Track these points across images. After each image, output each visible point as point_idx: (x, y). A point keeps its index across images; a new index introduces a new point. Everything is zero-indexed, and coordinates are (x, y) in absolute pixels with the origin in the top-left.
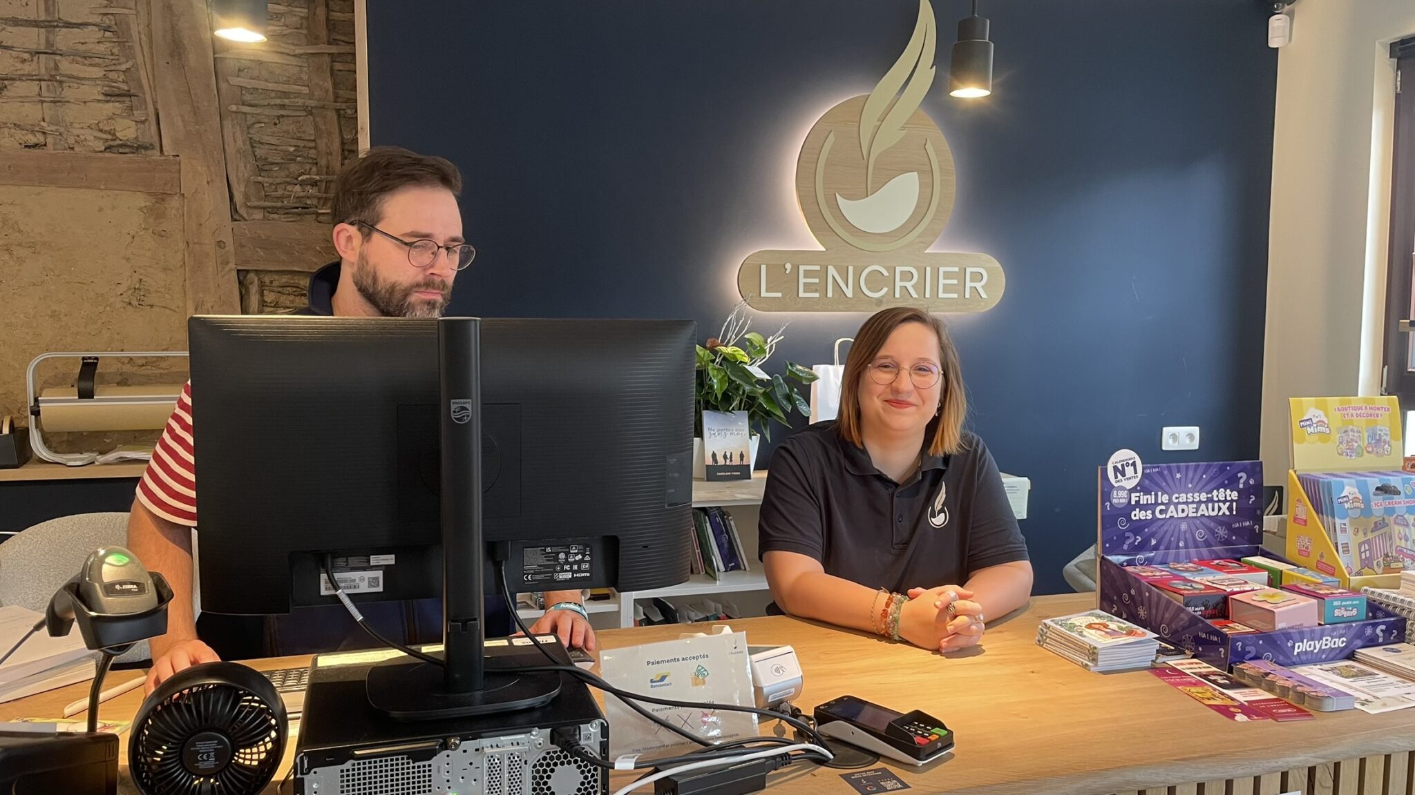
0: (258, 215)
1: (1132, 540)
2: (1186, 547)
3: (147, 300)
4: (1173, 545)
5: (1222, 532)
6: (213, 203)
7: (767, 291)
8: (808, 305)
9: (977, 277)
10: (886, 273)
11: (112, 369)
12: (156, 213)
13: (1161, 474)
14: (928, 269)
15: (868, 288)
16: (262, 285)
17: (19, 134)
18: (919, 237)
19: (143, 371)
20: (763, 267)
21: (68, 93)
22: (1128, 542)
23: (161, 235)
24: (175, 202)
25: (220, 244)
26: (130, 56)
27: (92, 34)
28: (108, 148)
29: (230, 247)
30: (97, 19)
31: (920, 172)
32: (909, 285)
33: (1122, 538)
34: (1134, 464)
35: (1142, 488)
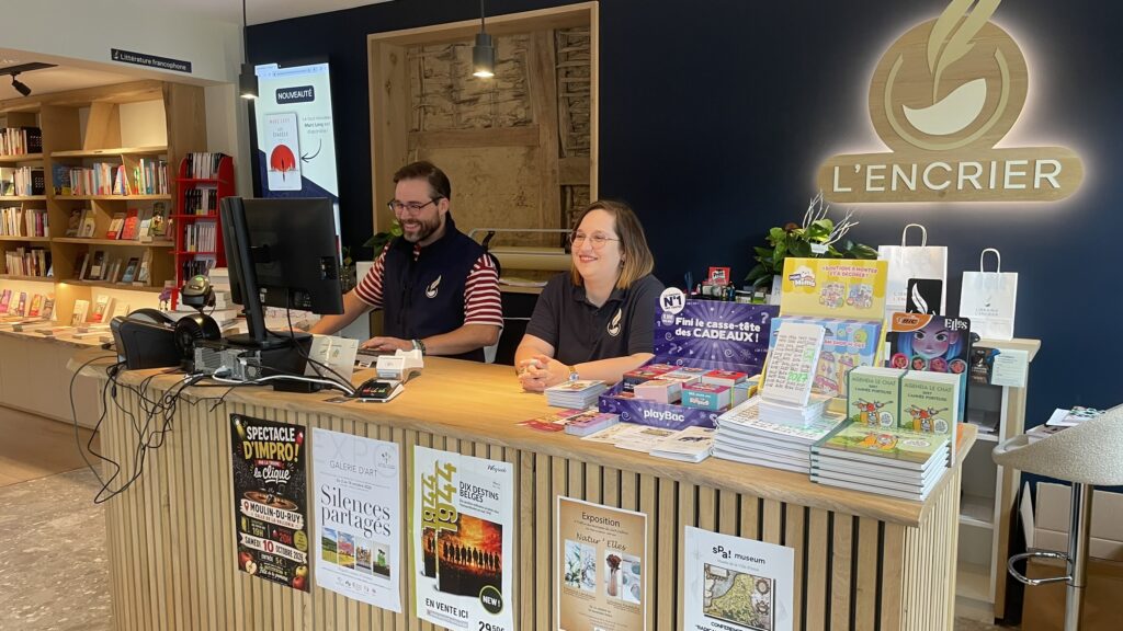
0: (572, 154)
1: (675, 348)
2: (717, 359)
3: (525, 203)
4: (707, 357)
5: (746, 353)
6: (551, 148)
7: (840, 186)
8: (874, 197)
9: (1048, 168)
10: (949, 169)
11: (510, 238)
12: (529, 156)
13: (698, 306)
14: (994, 164)
15: (931, 182)
16: (573, 193)
17: (482, 121)
18: (986, 134)
19: (523, 239)
20: (837, 169)
21: (500, 98)
22: (672, 349)
23: (531, 168)
24: (538, 150)
25: (554, 172)
26: (524, 74)
27: (511, 64)
28: (515, 124)
29: (558, 173)
30: (512, 57)
31: (988, 78)
32: (972, 178)
33: (668, 346)
34: (679, 298)
35: (683, 314)
